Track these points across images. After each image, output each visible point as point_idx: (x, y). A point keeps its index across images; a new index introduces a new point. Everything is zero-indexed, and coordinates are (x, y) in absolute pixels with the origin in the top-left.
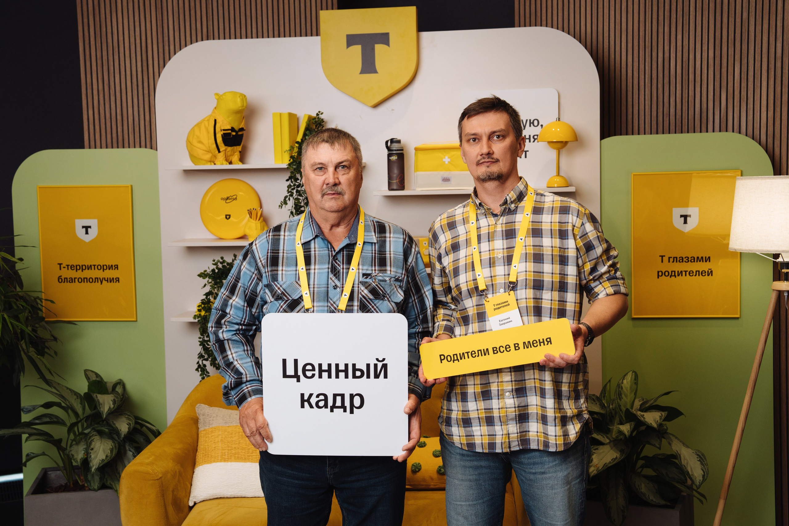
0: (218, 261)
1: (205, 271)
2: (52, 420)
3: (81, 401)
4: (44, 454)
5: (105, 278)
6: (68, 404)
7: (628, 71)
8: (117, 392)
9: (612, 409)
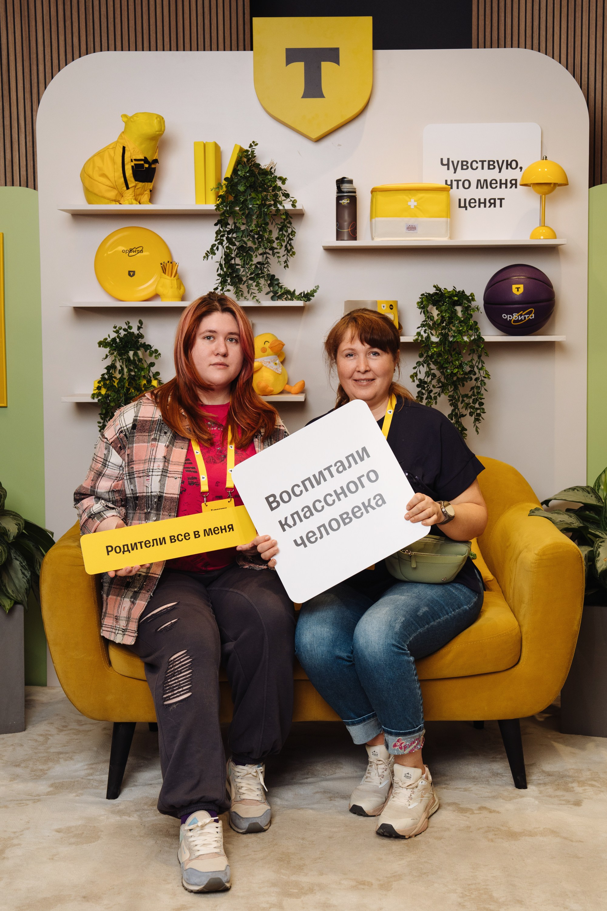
0: (120, 328)
1: (106, 339)
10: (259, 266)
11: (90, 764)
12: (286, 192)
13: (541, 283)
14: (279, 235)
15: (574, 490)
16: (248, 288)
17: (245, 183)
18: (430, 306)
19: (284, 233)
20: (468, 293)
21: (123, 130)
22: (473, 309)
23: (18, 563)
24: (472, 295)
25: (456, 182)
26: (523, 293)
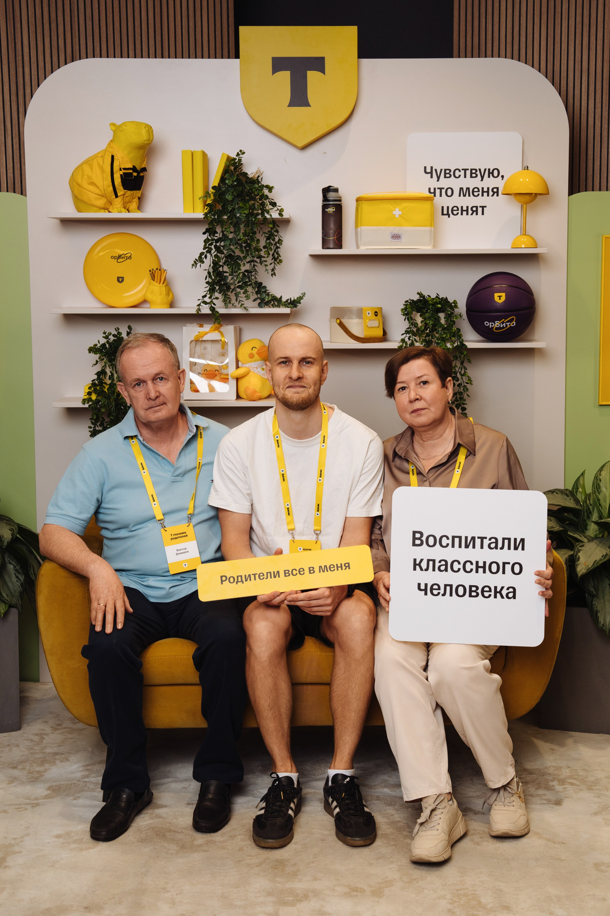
0: (110, 334)
1: (96, 345)
7: (589, 119)
9: (589, 504)
10: (246, 274)
11: (86, 766)
12: (273, 201)
13: (523, 291)
14: (267, 243)
15: (553, 493)
16: (236, 296)
17: (233, 192)
18: (414, 313)
19: (272, 241)
20: (451, 300)
21: (112, 139)
22: (455, 316)
23: (12, 566)
24: (455, 302)
25: (439, 190)
26: (504, 301)
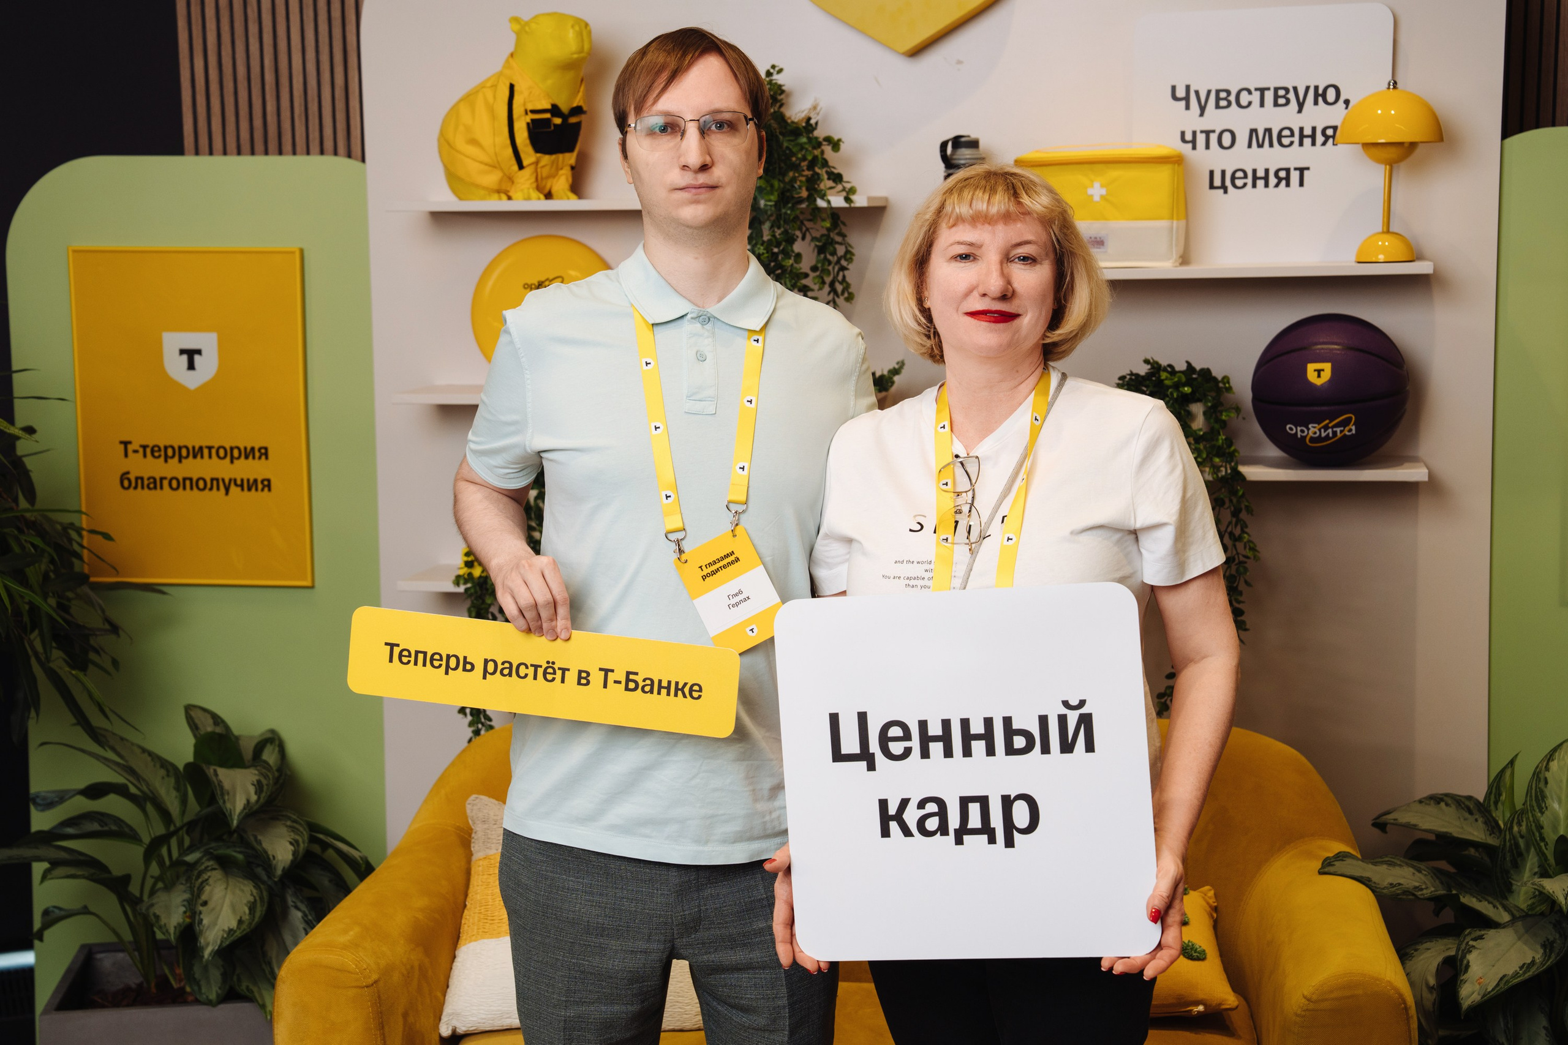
2: (106, 828)
3: (177, 782)
4: (85, 911)
5: (235, 480)
6: (145, 788)
8: (265, 762)
9: (1518, 835)
12: (836, 171)
14: (818, 261)
15: (1439, 803)
19: (829, 256)
20: (1218, 373)
21: (512, 49)
22: (1227, 410)
24: (1226, 380)
25: (1204, 135)
26: (1330, 381)
